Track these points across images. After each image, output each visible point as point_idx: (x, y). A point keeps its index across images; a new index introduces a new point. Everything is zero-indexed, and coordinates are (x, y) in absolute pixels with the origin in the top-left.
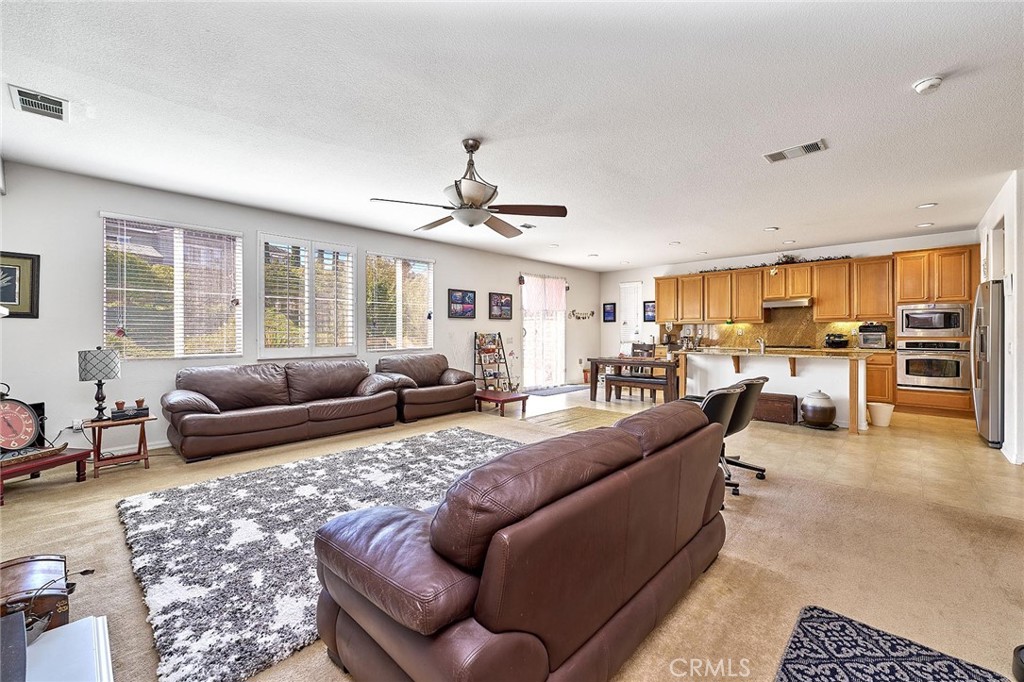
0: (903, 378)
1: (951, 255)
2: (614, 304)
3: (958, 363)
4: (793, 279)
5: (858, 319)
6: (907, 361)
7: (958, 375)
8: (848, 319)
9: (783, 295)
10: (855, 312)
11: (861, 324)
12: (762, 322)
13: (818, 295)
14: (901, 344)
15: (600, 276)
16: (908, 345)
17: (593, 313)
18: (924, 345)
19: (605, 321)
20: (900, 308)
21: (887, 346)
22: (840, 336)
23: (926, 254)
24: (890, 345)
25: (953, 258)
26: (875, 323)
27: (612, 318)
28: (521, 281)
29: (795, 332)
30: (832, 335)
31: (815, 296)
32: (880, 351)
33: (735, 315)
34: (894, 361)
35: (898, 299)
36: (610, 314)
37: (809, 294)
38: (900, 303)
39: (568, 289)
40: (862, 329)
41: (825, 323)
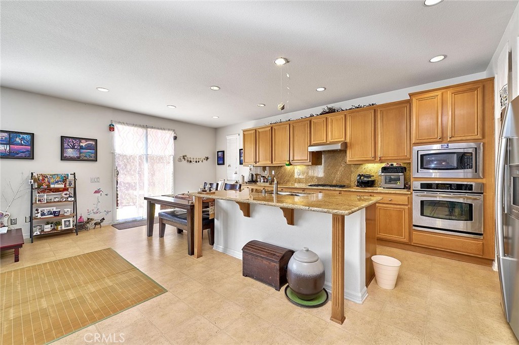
0: (418, 219)
1: (464, 92)
2: (223, 152)
3: (471, 205)
4: (332, 126)
5: (381, 161)
6: (422, 202)
7: (471, 219)
8: (373, 161)
9: (325, 141)
10: (379, 154)
11: (384, 165)
12: (310, 163)
13: (351, 139)
14: (416, 185)
15: (215, 131)
16: (423, 186)
17: (207, 158)
18: (438, 186)
19: (218, 164)
20: (416, 148)
21: (405, 186)
22: (369, 176)
23: (439, 93)
24: (407, 186)
25: (465, 94)
26: (395, 164)
27: (221, 162)
28: (111, 128)
29: (336, 173)
30: (362, 175)
31: (348, 140)
32: (398, 191)
33: (291, 159)
34: (410, 201)
35: (413, 141)
36: (221, 159)
37: (343, 139)
38: (416, 144)
39: (175, 138)
40: (384, 170)
41: (358, 165)
